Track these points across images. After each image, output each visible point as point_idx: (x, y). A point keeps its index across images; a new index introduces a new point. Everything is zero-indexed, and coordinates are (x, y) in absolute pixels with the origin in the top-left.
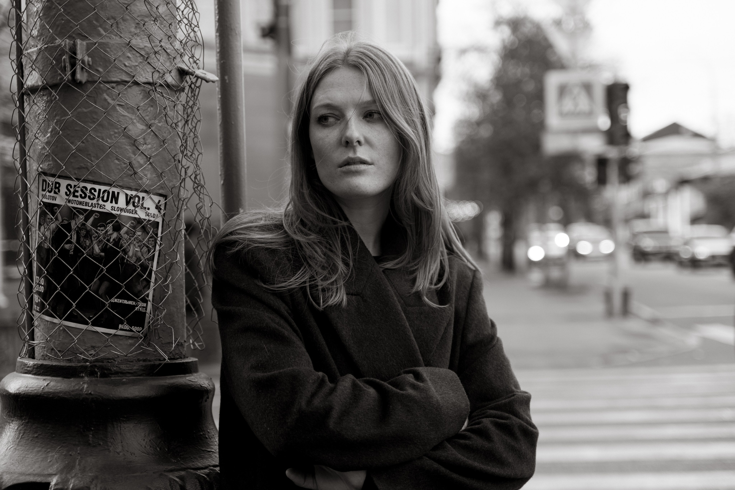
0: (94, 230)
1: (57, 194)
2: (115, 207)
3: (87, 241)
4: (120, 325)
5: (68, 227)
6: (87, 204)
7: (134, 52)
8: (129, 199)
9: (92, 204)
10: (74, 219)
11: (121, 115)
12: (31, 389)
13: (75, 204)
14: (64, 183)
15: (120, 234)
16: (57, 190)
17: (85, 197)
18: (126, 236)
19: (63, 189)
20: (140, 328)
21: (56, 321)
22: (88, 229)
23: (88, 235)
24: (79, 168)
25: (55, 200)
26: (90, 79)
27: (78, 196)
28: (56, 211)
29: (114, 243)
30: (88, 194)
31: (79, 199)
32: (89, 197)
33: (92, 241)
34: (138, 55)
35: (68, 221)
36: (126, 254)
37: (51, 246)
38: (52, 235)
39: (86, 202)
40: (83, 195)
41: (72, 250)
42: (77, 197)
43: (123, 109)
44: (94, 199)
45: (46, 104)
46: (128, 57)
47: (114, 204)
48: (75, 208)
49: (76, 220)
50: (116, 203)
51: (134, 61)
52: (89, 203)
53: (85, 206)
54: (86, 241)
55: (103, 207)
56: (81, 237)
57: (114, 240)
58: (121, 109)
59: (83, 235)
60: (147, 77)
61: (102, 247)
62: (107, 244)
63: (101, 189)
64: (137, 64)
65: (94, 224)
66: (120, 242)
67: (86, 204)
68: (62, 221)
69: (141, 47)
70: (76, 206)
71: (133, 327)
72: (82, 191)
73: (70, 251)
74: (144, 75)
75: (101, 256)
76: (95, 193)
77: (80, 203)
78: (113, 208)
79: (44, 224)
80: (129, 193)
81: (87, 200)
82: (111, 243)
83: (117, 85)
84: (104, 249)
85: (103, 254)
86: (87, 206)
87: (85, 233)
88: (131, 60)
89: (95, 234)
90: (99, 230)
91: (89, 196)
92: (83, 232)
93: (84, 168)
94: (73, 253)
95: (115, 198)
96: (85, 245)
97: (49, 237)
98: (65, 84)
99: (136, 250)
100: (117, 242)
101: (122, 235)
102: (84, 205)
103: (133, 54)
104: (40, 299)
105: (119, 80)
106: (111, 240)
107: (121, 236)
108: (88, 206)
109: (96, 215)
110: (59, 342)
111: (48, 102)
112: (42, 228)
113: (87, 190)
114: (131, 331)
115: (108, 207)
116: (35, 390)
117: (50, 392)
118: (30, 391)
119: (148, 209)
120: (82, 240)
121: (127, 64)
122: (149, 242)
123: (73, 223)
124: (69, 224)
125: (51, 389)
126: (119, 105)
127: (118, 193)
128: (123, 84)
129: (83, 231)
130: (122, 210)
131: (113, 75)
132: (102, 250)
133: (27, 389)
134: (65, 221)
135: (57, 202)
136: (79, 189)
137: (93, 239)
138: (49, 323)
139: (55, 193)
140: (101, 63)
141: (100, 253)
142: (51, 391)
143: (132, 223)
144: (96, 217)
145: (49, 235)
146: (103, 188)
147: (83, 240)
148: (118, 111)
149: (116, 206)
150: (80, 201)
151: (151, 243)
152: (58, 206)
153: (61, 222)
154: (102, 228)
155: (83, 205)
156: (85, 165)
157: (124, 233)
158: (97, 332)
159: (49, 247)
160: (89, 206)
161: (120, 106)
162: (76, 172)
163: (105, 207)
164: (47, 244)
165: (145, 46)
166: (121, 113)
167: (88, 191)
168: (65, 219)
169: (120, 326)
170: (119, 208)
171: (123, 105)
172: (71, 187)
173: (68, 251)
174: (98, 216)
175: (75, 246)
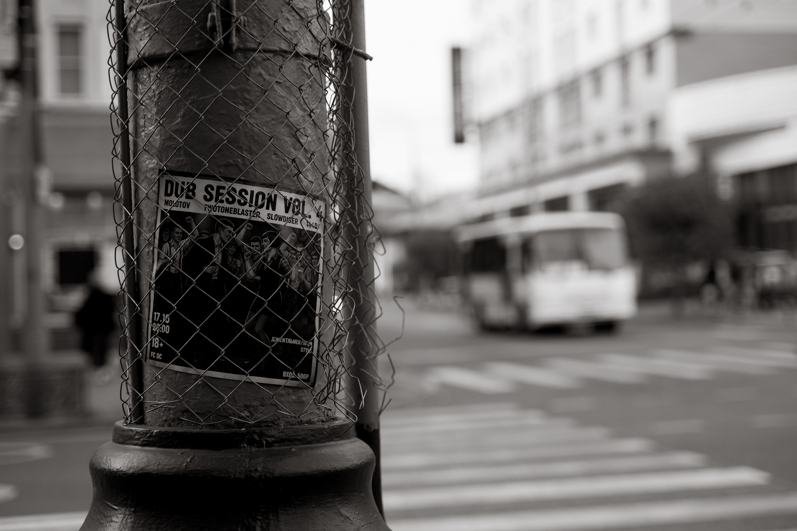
0: (246, 246)
1: (191, 198)
2: (272, 214)
3: (238, 261)
4: (284, 372)
5: (210, 244)
6: (236, 211)
7: (294, 14)
8: (288, 204)
9: (243, 210)
10: (217, 231)
11: (279, 96)
12: (167, 467)
13: (219, 211)
14: (201, 184)
15: (280, 251)
16: (191, 194)
17: (233, 202)
18: (286, 253)
19: (200, 193)
20: (307, 375)
21: (192, 371)
22: (239, 244)
23: (239, 252)
24: (226, 166)
25: (188, 208)
26: (241, 46)
27: (224, 200)
28: (189, 222)
29: (272, 263)
30: (237, 198)
31: (225, 205)
32: (239, 202)
33: (244, 261)
34: (298, 17)
35: (209, 235)
36: (288, 278)
37: (181, 270)
38: (184, 254)
39: (235, 209)
40: (231, 200)
41: (215, 273)
42: (222, 201)
43: (282, 88)
44: (245, 204)
45: (174, 79)
46: (288, 19)
47: (270, 211)
48: (219, 217)
49: (220, 234)
50: (274, 209)
51: (293, 25)
52: (239, 209)
53: (234, 213)
54: (236, 261)
55: (257, 215)
56: (229, 256)
57: (272, 258)
58: (279, 87)
59: (232, 252)
60: (307, 48)
61: (258, 267)
62: (263, 265)
63: (253, 191)
64: (297, 29)
65: (247, 239)
66: (280, 261)
67: (234, 211)
68: (200, 235)
69: (301, 7)
70: (220, 214)
71: (299, 374)
72: (229, 193)
73: (213, 275)
74: (304, 45)
75: (256, 280)
76: (246, 196)
77: (227, 210)
78: (270, 216)
79: (169, 240)
80: (289, 195)
81: (236, 205)
82: (269, 262)
83: (274, 56)
84: (260, 271)
85: (258, 278)
86: (236, 213)
87: (235, 250)
88: (290, 24)
89: (248, 251)
90: (253, 246)
91: (238, 200)
92: (233, 249)
93: (232, 165)
94: (218, 277)
95: (272, 203)
96: (234, 266)
97: (178, 258)
98: (215, 50)
99: (299, 272)
100: (276, 261)
101: (282, 251)
102: (232, 212)
103: (293, 16)
104: (163, 343)
105: (278, 49)
106: (269, 259)
107: (281, 254)
108: (238, 214)
109: (248, 226)
110: (196, 401)
111: (176, 76)
112: (166, 246)
113: (236, 192)
114: (296, 379)
115: (264, 214)
116: (174, 468)
117: (198, 471)
118: (166, 471)
119: (310, 217)
120: (230, 260)
121: (287, 29)
122: (313, 261)
123: (216, 239)
124: (211, 239)
125: (199, 466)
126: (277, 82)
127: (275, 196)
128: (281, 55)
129: (231, 247)
130: (280, 219)
131: (271, 41)
132: (257, 273)
133: (160, 467)
134: (203, 235)
135: (192, 209)
136: (225, 192)
137: (245, 258)
138: (178, 375)
139: (188, 197)
140: (255, 25)
141: (255, 276)
142: (199, 468)
143: (293, 236)
144: (249, 228)
145: (178, 255)
146: (256, 189)
147: (232, 260)
148: (276, 91)
149: (274, 213)
150: (226, 208)
151: (314, 262)
152: (194, 215)
153: (198, 237)
154: (257, 243)
155: (230, 213)
156: (233, 161)
157: (284, 249)
158: (252, 383)
159: (179, 271)
160: (240, 214)
161: (278, 84)
162: (222, 171)
163: (259, 214)
164: (176, 267)
165: (305, 7)
166: (279, 93)
167: (237, 194)
168: (203, 233)
169: (285, 374)
170: (277, 215)
171: (281, 83)
172: (213, 189)
173: (210, 275)
174: (250, 227)
175: (220, 268)
